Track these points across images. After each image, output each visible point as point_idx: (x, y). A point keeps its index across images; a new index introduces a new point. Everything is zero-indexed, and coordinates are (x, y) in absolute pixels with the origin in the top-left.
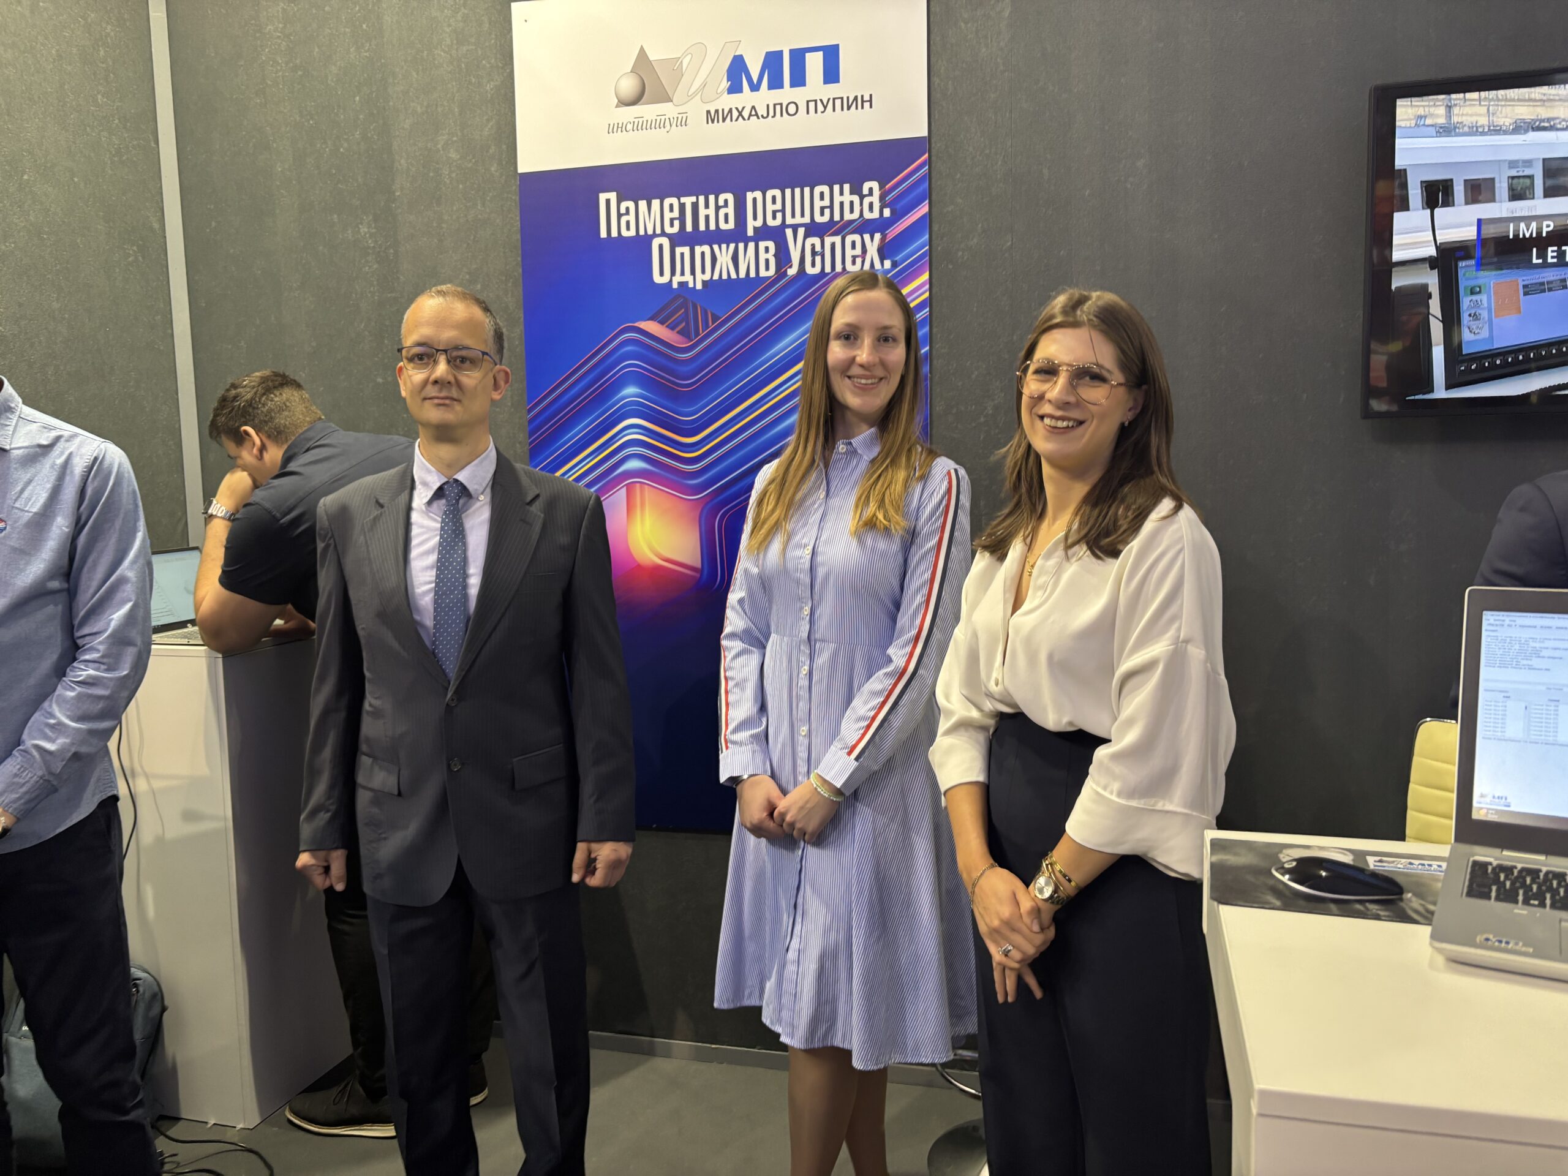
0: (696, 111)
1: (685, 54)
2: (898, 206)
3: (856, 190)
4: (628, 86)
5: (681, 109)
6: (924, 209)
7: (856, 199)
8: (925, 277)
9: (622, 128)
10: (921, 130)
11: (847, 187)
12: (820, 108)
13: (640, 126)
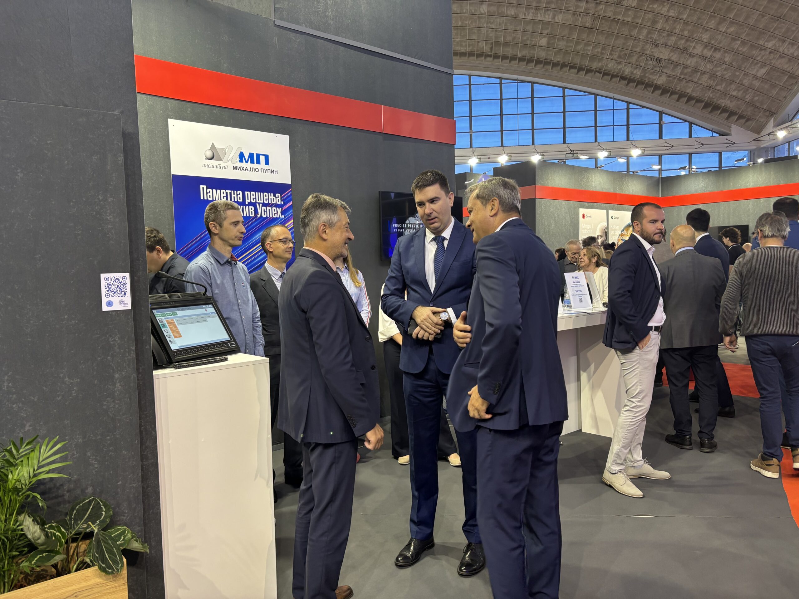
0: (230, 165)
1: (227, 148)
2: (285, 201)
3: (274, 195)
4: (209, 154)
5: (226, 164)
6: (291, 203)
7: (274, 198)
8: (292, 221)
9: (207, 166)
10: (290, 183)
11: (272, 194)
12: (264, 171)
13: (213, 167)
